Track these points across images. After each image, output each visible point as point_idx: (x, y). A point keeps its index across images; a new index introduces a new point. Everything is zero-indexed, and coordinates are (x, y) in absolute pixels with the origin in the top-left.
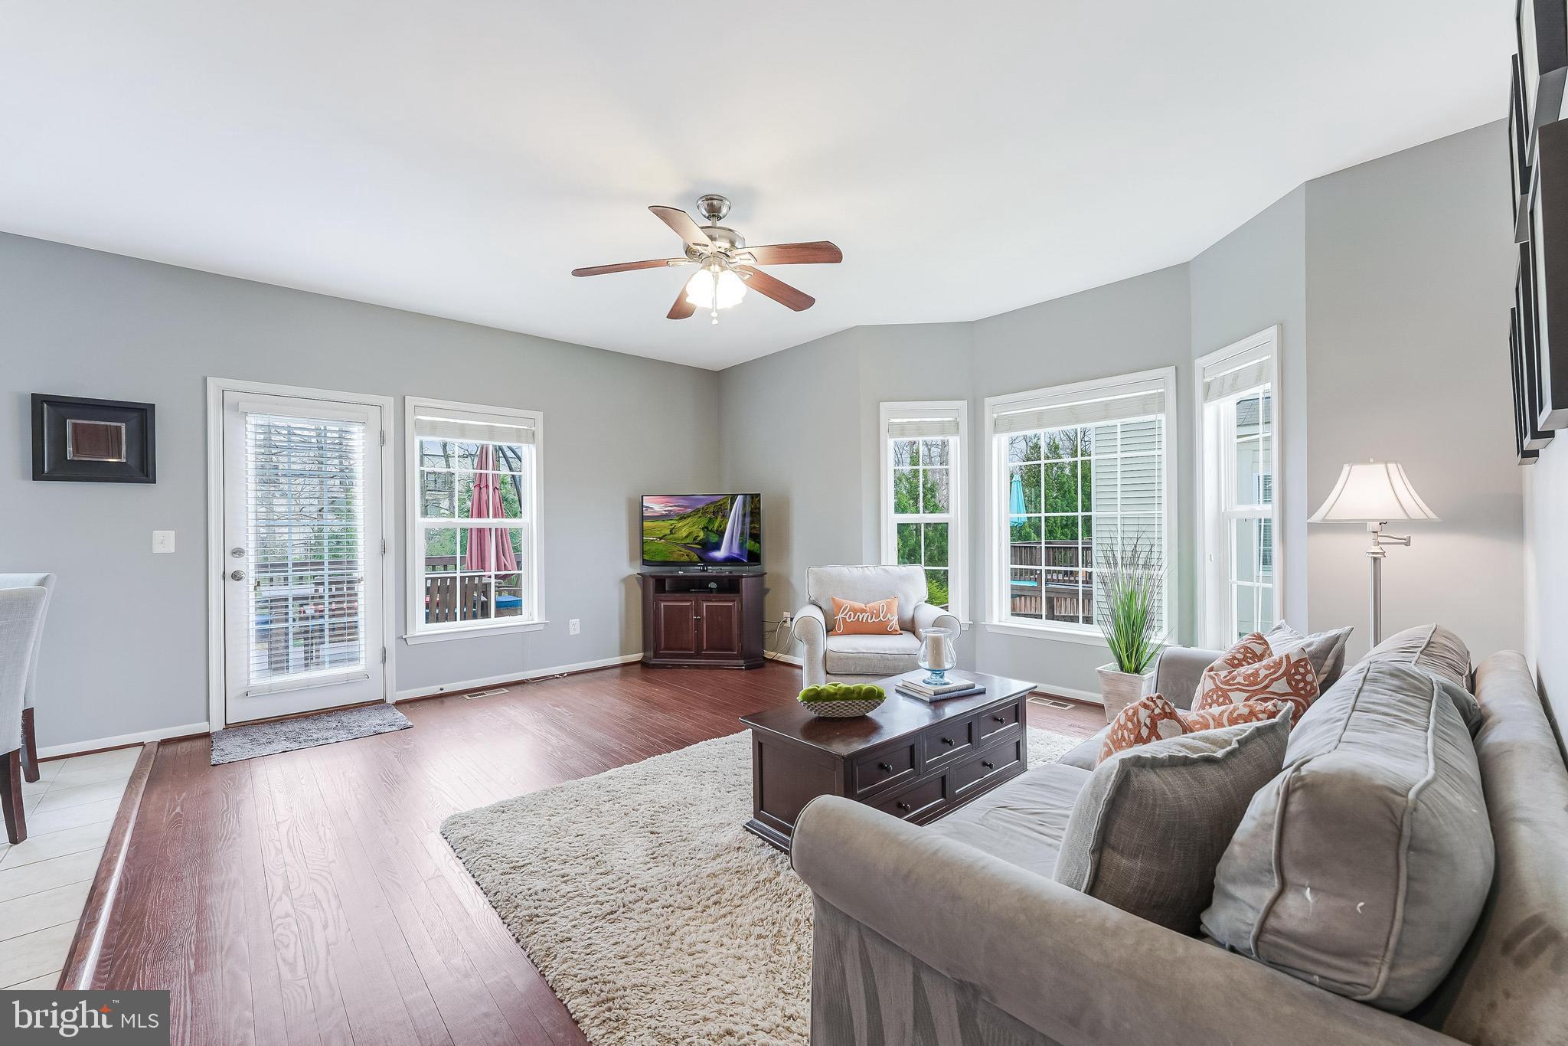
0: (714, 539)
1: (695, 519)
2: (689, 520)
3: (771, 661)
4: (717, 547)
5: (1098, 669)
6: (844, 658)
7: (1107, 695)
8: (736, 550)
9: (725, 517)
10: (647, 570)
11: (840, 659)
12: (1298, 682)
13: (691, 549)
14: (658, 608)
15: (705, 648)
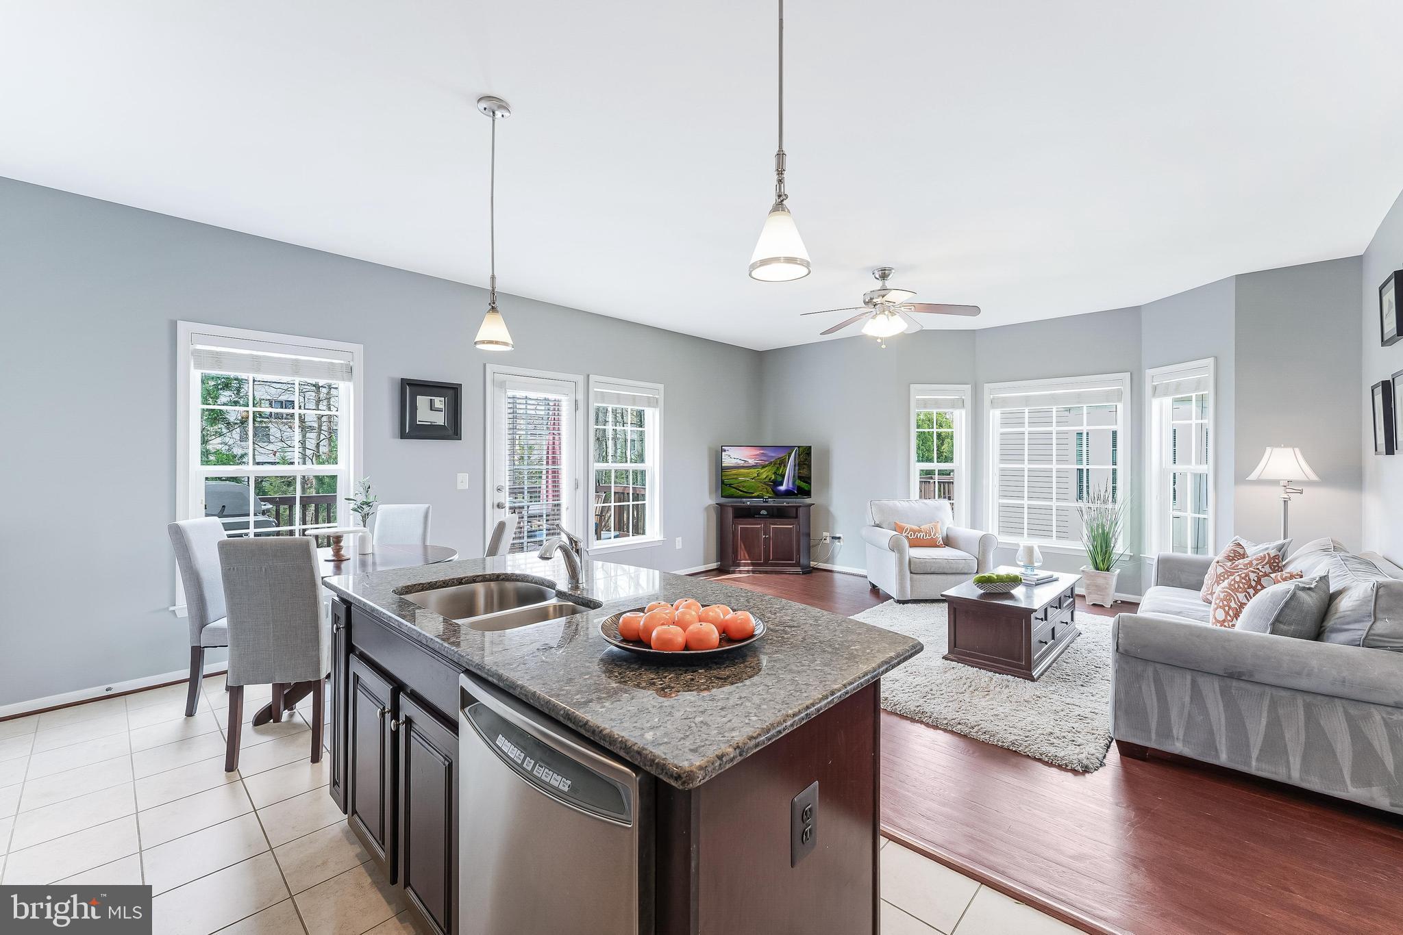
0: (779, 479)
1: (770, 468)
2: (767, 468)
3: (814, 568)
4: (781, 484)
5: (1081, 569)
6: (923, 562)
7: (1088, 587)
8: (791, 486)
9: (785, 466)
10: (724, 500)
11: (921, 563)
12: (1275, 567)
13: (768, 485)
14: (736, 529)
15: (771, 558)
